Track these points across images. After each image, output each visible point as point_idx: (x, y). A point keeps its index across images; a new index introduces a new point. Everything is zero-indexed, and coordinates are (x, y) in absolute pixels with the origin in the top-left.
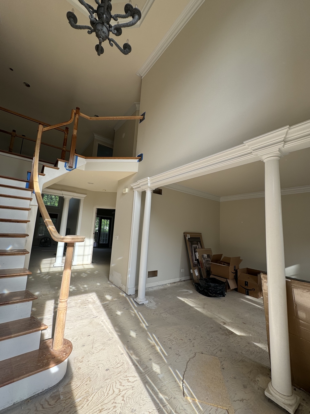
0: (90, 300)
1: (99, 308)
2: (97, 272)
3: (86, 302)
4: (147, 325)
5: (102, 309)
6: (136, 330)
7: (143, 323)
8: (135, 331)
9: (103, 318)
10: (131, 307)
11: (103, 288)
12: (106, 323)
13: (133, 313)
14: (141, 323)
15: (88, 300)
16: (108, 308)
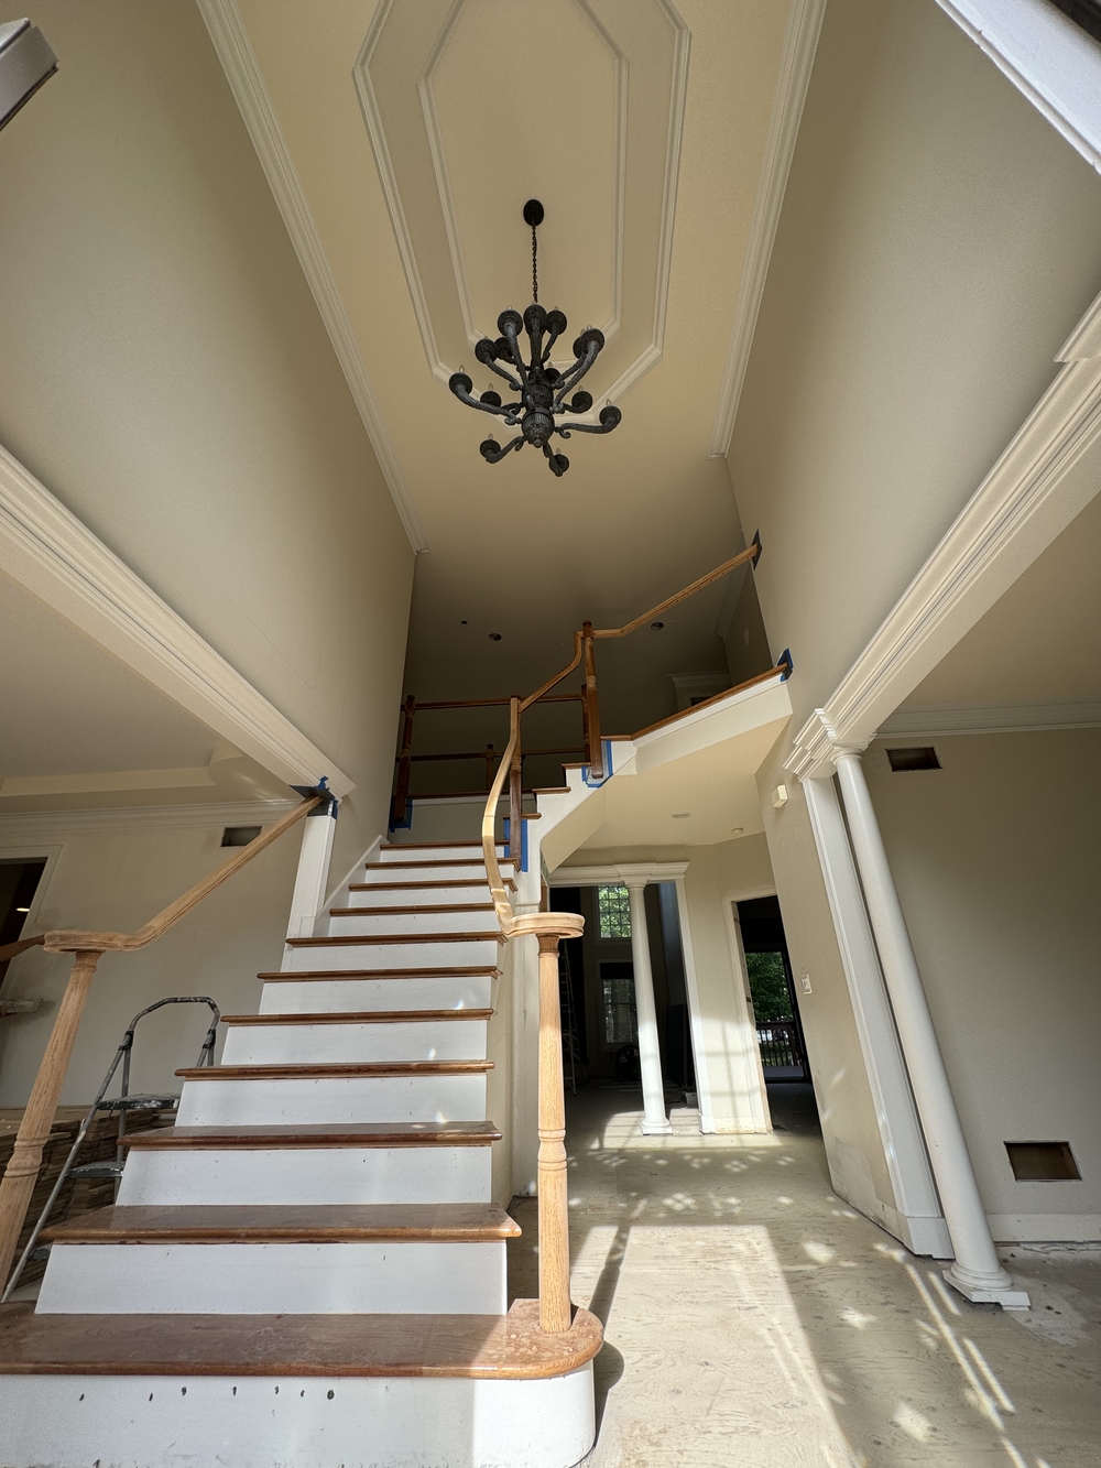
0: (741, 1247)
1: (768, 1280)
2: (789, 1159)
3: (723, 1251)
4: (1007, 1405)
5: (780, 1285)
6: (934, 1409)
7: (981, 1392)
8: (928, 1411)
9: (776, 1320)
10: (925, 1308)
11: (804, 1216)
12: (786, 1339)
13: (931, 1336)
14: (970, 1386)
15: (730, 1247)
16: (807, 1286)
